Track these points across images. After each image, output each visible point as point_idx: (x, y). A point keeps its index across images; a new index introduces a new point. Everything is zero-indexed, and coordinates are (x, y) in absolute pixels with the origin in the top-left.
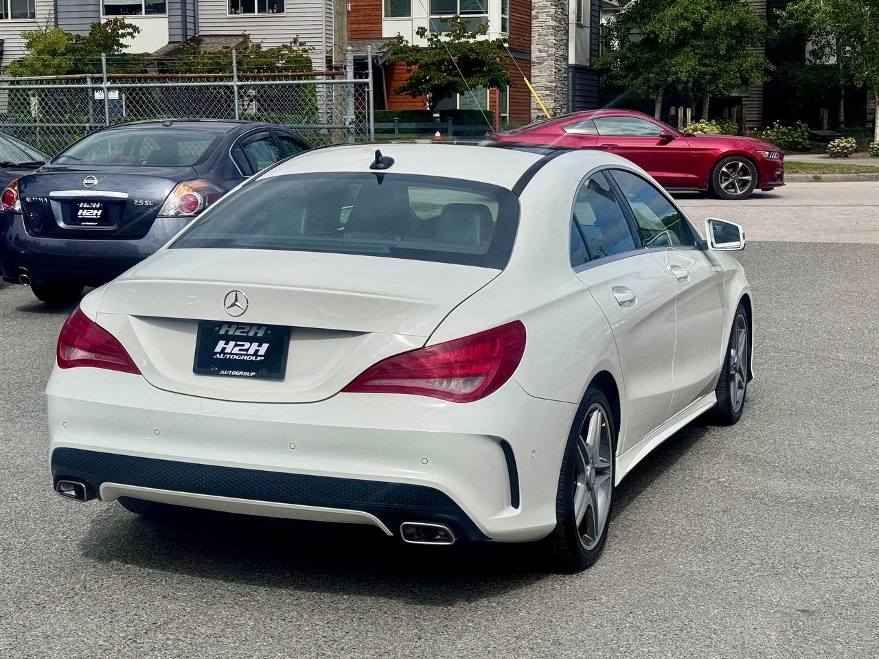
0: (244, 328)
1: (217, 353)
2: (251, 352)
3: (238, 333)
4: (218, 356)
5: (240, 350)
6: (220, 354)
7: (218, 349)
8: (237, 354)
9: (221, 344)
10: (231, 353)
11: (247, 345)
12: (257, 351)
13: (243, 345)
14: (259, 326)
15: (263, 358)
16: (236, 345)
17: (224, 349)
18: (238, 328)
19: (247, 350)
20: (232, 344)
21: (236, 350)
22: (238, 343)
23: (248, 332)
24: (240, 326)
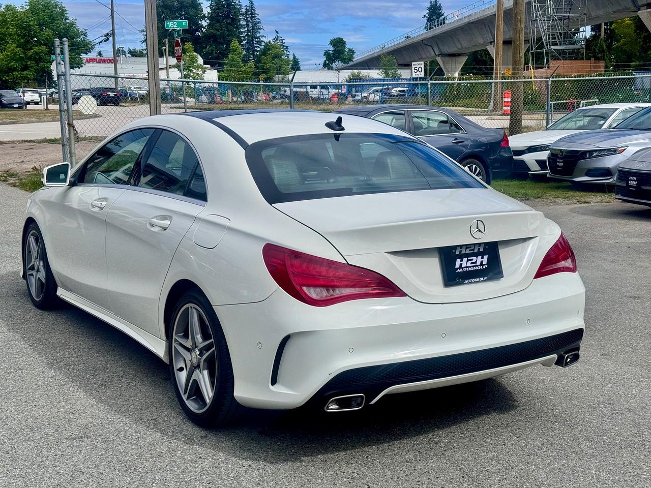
0: (470, 247)
1: (457, 269)
2: (478, 263)
3: (468, 251)
4: (458, 270)
5: (471, 263)
6: (459, 268)
7: (457, 266)
8: (470, 267)
9: (458, 262)
10: (466, 267)
11: (475, 259)
12: (482, 262)
13: (472, 260)
14: (480, 244)
15: (487, 266)
16: (468, 260)
17: (461, 265)
18: (466, 248)
19: (476, 262)
20: (465, 260)
21: (469, 264)
22: (469, 258)
23: (474, 250)
24: (468, 246)
